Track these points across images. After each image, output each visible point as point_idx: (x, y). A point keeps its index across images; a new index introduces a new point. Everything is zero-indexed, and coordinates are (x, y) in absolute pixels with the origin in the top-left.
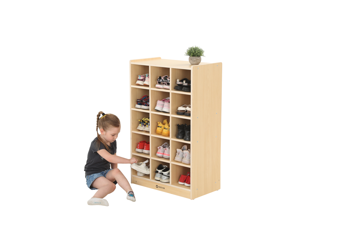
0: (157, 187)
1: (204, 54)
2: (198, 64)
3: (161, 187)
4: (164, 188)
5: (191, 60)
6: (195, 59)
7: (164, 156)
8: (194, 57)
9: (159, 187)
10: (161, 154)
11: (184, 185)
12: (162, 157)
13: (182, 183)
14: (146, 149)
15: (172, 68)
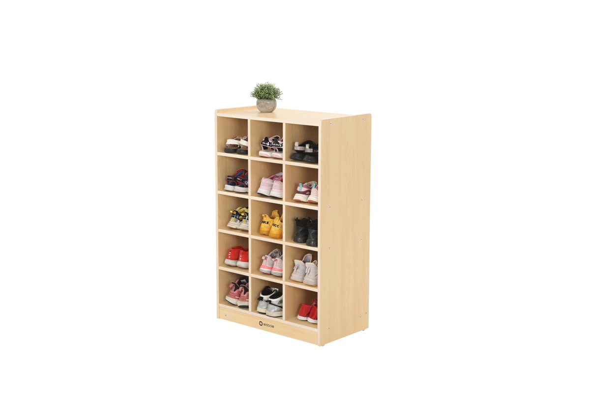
0: (261, 324)
3: (268, 325)
4: (273, 327)
6: (263, 104)
7: (273, 272)
9: (264, 324)
10: (268, 268)
11: (307, 321)
12: (270, 274)
13: (304, 318)
14: (242, 261)
15: (286, 124)
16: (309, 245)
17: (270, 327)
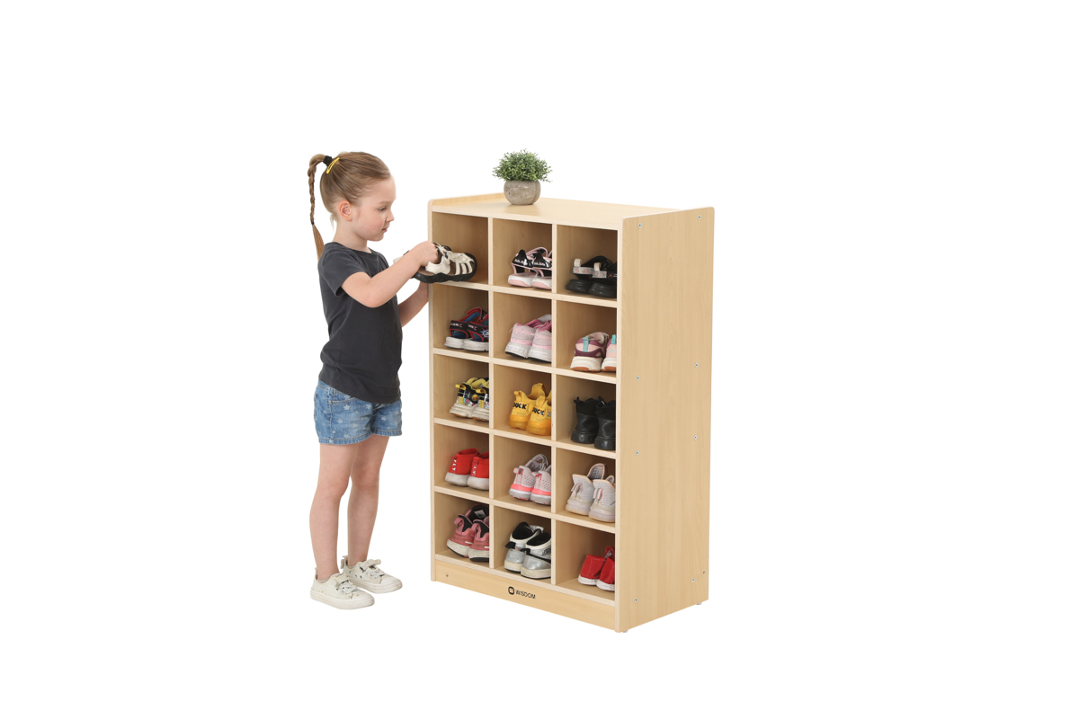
0: (511, 591)
3: (523, 594)
4: (534, 597)
5: (507, 191)
6: (515, 189)
7: (535, 496)
9: (518, 592)
11: (595, 586)
14: (477, 476)
15: (558, 226)
16: (599, 447)
17: (529, 597)
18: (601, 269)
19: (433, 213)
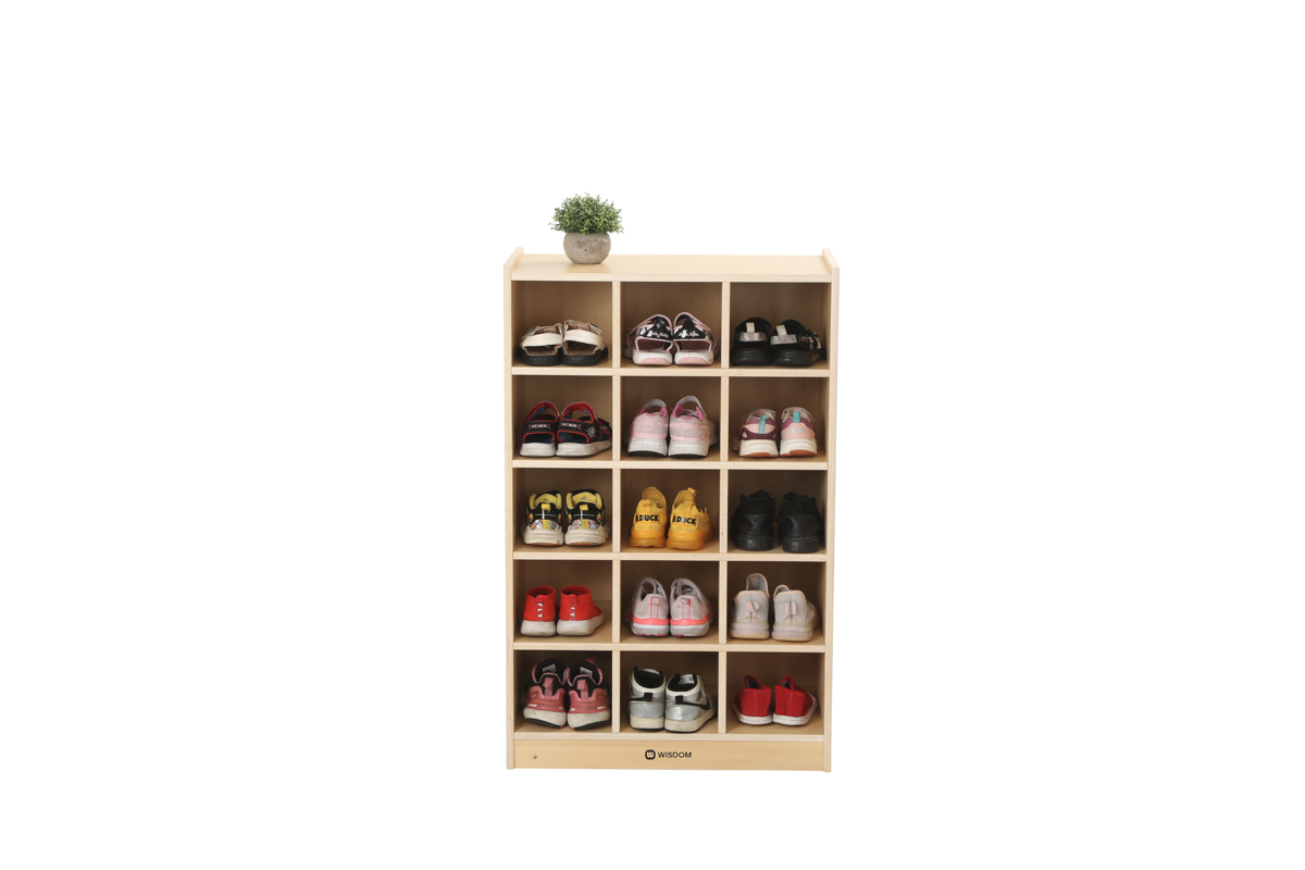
0: (650, 755)
1: (624, 220)
2: (599, 263)
3: (671, 755)
4: (688, 755)
5: (580, 247)
6: (594, 244)
7: (677, 629)
8: (592, 237)
9: (661, 755)
10: (656, 622)
11: (773, 723)
12: (669, 635)
13: (764, 718)
14: (577, 618)
15: (732, 284)
16: (788, 550)
17: (683, 758)
18: (788, 333)
19: (513, 282)
